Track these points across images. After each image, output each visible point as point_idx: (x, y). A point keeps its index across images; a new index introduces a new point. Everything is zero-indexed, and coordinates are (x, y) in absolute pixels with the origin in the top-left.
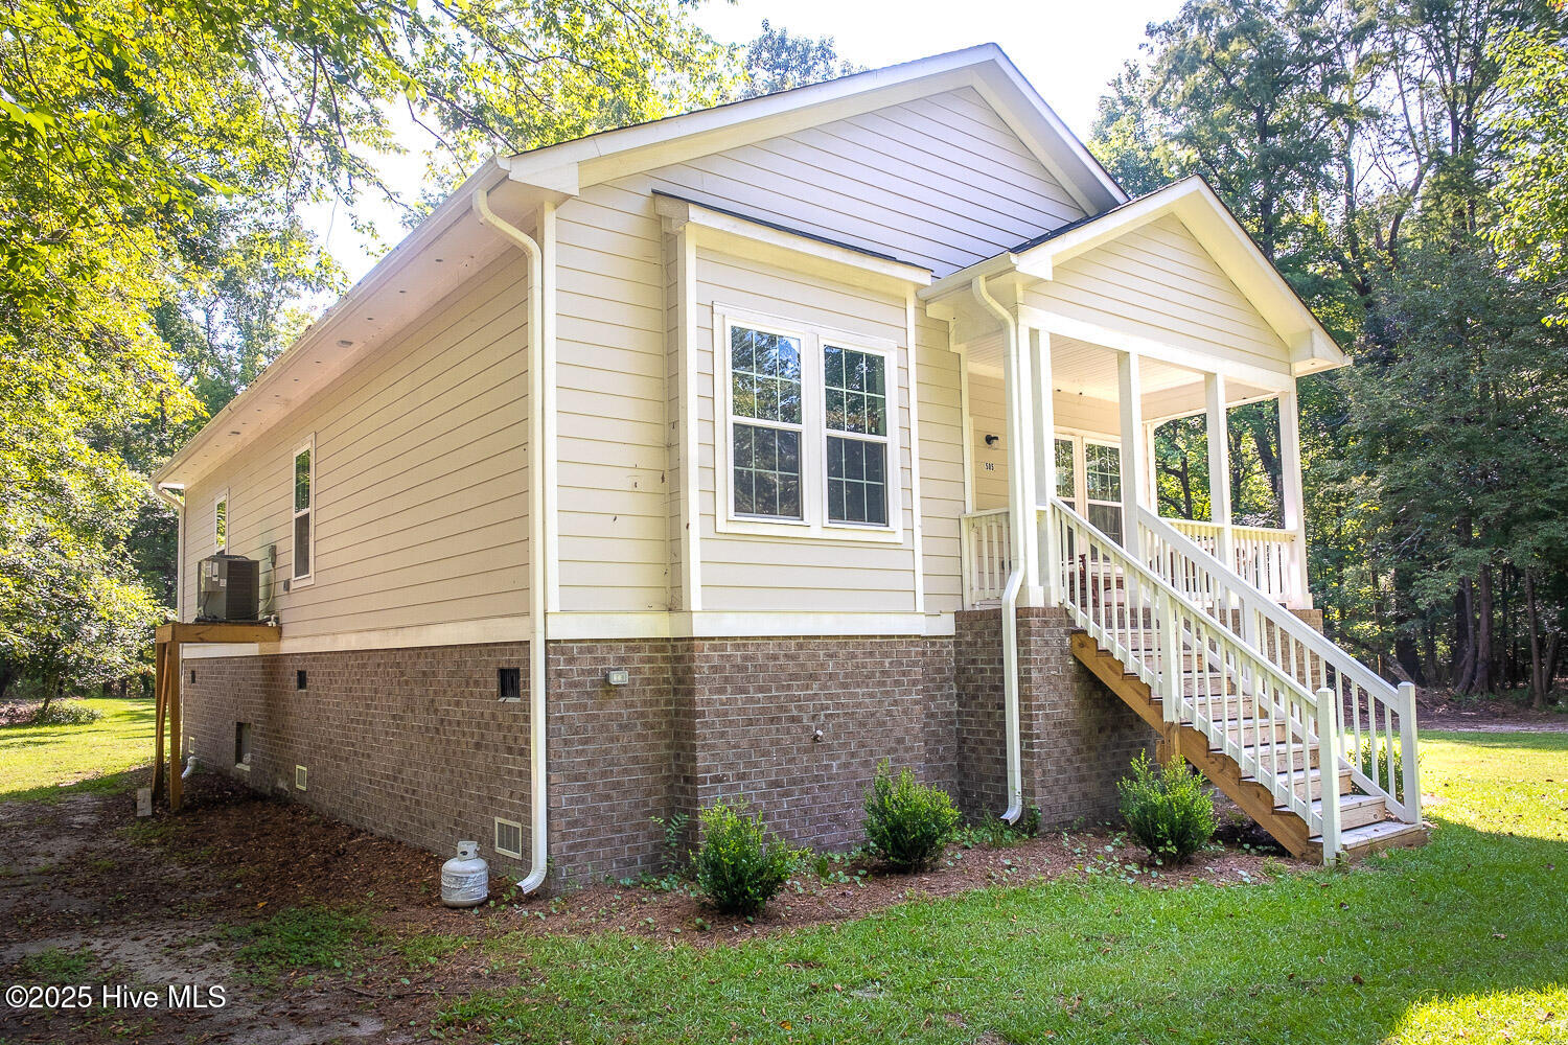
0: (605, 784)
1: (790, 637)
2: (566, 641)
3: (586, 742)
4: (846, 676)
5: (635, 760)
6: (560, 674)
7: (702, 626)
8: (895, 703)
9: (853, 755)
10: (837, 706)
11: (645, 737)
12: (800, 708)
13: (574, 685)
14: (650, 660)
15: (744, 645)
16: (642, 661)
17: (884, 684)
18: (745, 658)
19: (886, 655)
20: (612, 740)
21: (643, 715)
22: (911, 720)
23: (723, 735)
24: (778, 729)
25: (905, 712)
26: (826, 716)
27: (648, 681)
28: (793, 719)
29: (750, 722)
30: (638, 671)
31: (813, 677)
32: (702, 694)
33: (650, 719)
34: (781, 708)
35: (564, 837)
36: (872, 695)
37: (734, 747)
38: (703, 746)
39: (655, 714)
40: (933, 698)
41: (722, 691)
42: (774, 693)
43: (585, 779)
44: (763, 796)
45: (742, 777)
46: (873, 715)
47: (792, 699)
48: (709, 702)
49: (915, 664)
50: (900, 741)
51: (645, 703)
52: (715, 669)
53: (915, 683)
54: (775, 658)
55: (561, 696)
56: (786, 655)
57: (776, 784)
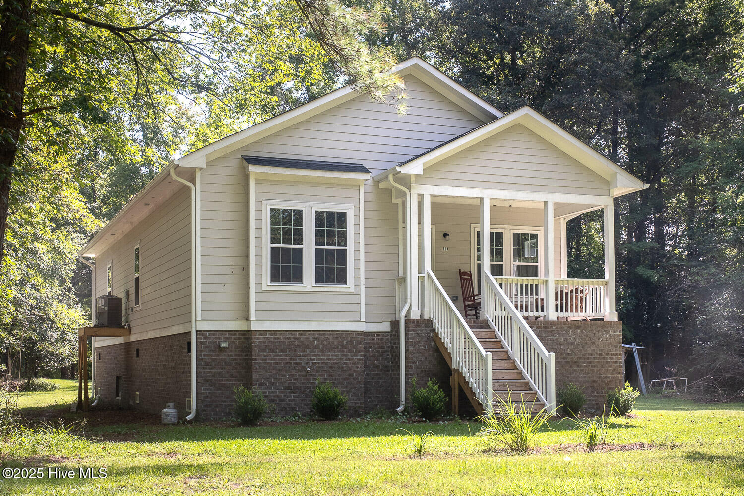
0: (219, 384)
1: (296, 331)
2: (204, 331)
3: (211, 368)
4: (323, 347)
5: (232, 376)
6: (202, 343)
7: (255, 326)
8: (349, 359)
9: (326, 379)
10: (318, 359)
11: (236, 368)
12: (300, 359)
13: (207, 347)
14: (238, 339)
15: (275, 334)
16: (235, 339)
17: (343, 351)
18: (275, 338)
19: (344, 339)
20: (222, 368)
21: (235, 359)
22: (357, 367)
23: (264, 368)
24: (289, 367)
25: (354, 363)
26: (313, 363)
27: (238, 347)
28: (297, 363)
29: (277, 364)
30: (233, 343)
31: (307, 347)
32: (256, 352)
33: (238, 361)
34: (291, 359)
35: (203, 402)
36: (336, 355)
37: (269, 373)
38: (256, 371)
39: (240, 360)
40: (378, 359)
41: (264, 351)
42: (288, 353)
43: (211, 382)
44: (282, 392)
45: (273, 384)
46: (337, 363)
47: (296, 355)
48: (258, 355)
49: (360, 343)
50: (350, 375)
51: (236, 355)
52: (261, 342)
53: (359, 351)
54: (289, 339)
55: (202, 351)
56: (294, 338)
57: (289, 388)
